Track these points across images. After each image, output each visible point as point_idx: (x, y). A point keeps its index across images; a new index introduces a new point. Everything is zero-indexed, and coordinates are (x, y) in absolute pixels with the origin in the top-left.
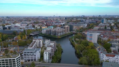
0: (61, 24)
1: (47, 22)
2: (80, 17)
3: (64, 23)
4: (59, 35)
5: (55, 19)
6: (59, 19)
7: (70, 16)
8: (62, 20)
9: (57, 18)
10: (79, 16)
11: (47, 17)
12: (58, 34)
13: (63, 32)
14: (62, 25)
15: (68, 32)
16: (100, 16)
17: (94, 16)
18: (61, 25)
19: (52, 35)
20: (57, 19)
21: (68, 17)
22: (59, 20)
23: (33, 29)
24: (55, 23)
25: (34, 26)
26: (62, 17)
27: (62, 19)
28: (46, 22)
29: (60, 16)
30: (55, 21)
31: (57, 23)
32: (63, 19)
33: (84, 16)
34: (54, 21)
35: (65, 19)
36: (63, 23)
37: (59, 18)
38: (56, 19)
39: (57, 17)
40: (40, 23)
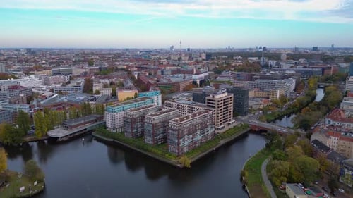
0: (194, 77)
1: (143, 68)
2: (254, 51)
3: (203, 75)
4: (186, 143)
5: (172, 58)
6: (187, 58)
7: (220, 49)
8: (198, 62)
9: (180, 54)
10: (250, 49)
11: (149, 52)
12: (179, 143)
13: (203, 127)
14: (198, 83)
15: (225, 120)
16: (315, 49)
17: (296, 49)
18: (195, 83)
19: (148, 140)
20: (180, 59)
21: (215, 50)
22: (187, 61)
23: (82, 98)
24: (174, 72)
25: (88, 88)
26: (195, 51)
27: (195, 59)
28: (140, 68)
29: (189, 49)
30: (174, 65)
31: (178, 72)
32: (200, 59)
33: (265, 48)
34: (168, 65)
35: (204, 58)
36: (200, 76)
37: (186, 55)
38: (177, 58)
39: (179, 52)
40: (120, 73)
